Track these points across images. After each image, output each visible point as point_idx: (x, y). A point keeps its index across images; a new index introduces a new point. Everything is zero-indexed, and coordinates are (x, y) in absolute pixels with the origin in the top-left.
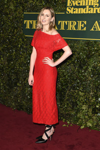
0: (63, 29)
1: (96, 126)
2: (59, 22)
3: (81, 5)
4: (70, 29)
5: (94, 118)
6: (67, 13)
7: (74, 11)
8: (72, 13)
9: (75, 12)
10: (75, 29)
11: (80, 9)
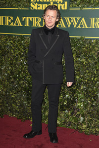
0: (28, 26)
1: (64, 123)
2: (23, 18)
3: (45, 1)
4: (35, 26)
5: (62, 115)
6: (31, 9)
7: (38, 6)
8: (36, 9)
9: (39, 8)
10: (40, 26)
11: (44, 5)
